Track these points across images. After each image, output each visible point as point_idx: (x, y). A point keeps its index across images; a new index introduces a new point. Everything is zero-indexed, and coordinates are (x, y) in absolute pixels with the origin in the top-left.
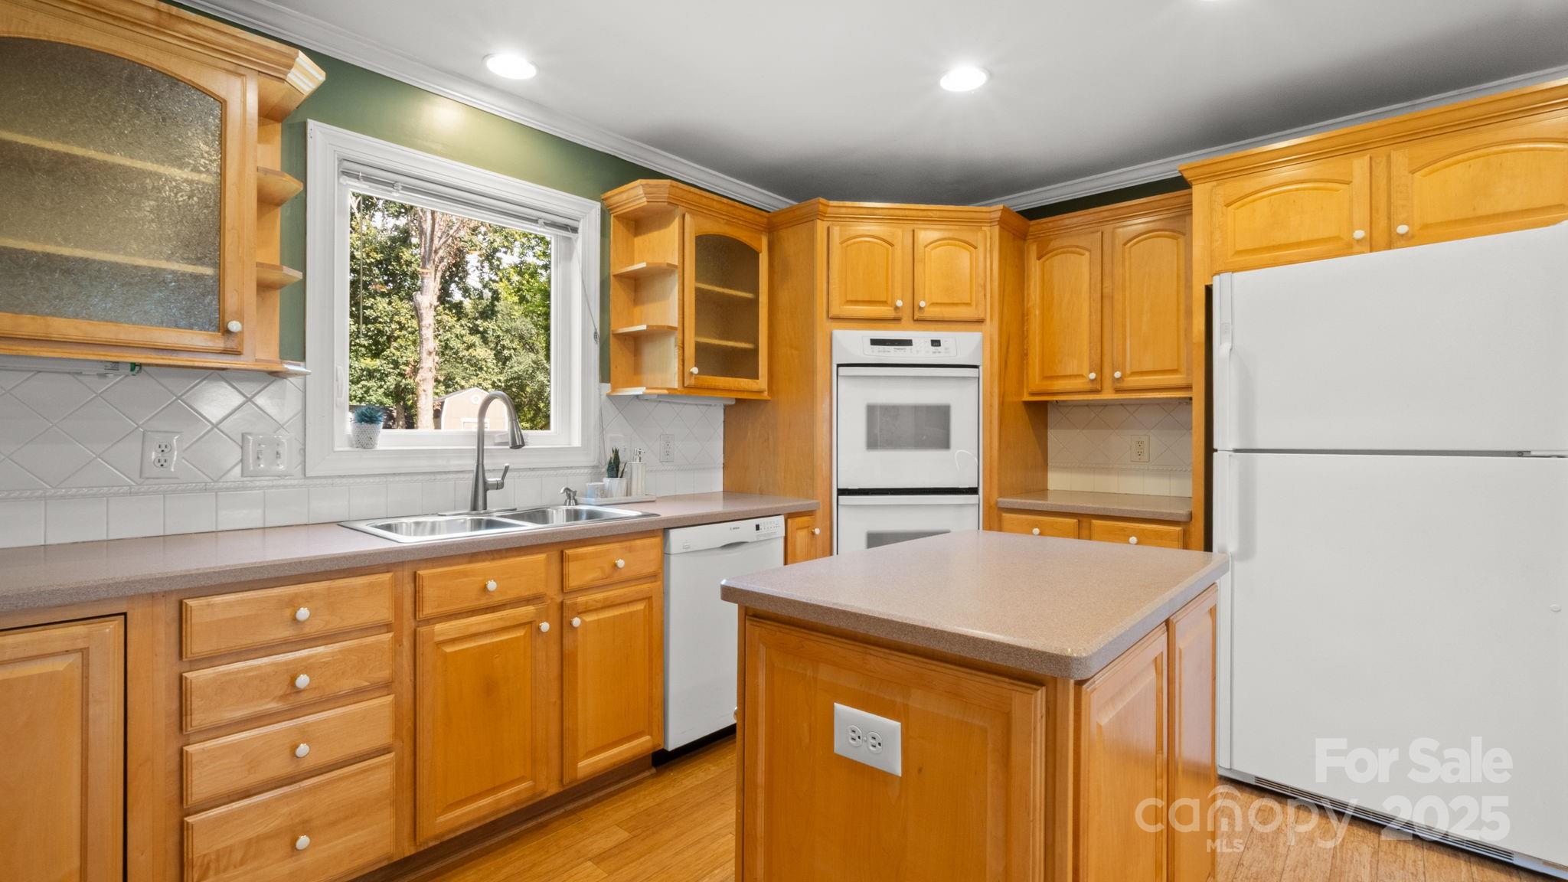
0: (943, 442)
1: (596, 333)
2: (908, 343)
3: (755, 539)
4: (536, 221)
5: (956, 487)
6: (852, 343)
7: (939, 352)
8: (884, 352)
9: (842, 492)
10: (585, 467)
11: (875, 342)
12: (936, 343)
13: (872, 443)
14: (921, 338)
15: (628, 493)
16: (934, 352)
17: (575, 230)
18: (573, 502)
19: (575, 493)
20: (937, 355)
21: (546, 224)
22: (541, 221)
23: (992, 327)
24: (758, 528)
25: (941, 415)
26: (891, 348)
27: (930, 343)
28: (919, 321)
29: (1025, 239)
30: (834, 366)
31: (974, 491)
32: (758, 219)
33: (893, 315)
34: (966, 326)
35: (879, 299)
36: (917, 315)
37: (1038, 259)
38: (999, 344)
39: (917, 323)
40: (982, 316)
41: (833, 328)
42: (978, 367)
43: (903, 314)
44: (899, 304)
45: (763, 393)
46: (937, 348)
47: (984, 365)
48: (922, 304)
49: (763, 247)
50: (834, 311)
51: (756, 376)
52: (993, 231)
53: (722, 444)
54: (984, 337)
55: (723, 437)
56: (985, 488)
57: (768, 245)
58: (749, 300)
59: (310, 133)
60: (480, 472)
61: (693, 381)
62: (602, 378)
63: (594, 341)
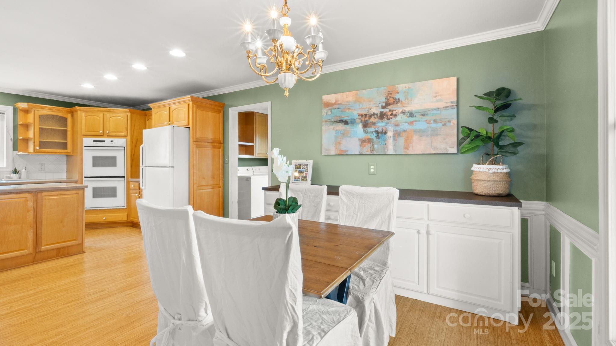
0: (114, 165)
1: (11, 139)
2: (104, 141)
5: (119, 176)
6: (88, 141)
8: (97, 143)
9: (85, 177)
11: (94, 141)
12: (112, 141)
13: (94, 166)
14: (108, 140)
15: (20, 178)
17: (4, 114)
23: (129, 138)
25: (114, 158)
27: (110, 141)
28: (108, 136)
29: (146, 115)
30: (83, 147)
31: (124, 177)
32: (67, 110)
33: (100, 134)
34: (122, 137)
35: (95, 131)
36: (107, 134)
37: (148, 120)
38: (132, 142)
39: (106, 136)
40: (126, 135)
41: (83, 138)
42: (124, 147)
43: (102, 134)
44: (101, 132)
45: (70, 153)
46: (112, 143)
47: (127, 147)
48: (107, 132)
49: (69, 117)
50: (83, 133)
51: (67, 149)
52: (129, 114)
53: (66, 166)
54: (126, 140)
55: (66, 164)
56: (127, 176)
57: (71, 116)
58: (64, 130)
61: (38, 151)
62: (14, 150)
63: (11, 141)
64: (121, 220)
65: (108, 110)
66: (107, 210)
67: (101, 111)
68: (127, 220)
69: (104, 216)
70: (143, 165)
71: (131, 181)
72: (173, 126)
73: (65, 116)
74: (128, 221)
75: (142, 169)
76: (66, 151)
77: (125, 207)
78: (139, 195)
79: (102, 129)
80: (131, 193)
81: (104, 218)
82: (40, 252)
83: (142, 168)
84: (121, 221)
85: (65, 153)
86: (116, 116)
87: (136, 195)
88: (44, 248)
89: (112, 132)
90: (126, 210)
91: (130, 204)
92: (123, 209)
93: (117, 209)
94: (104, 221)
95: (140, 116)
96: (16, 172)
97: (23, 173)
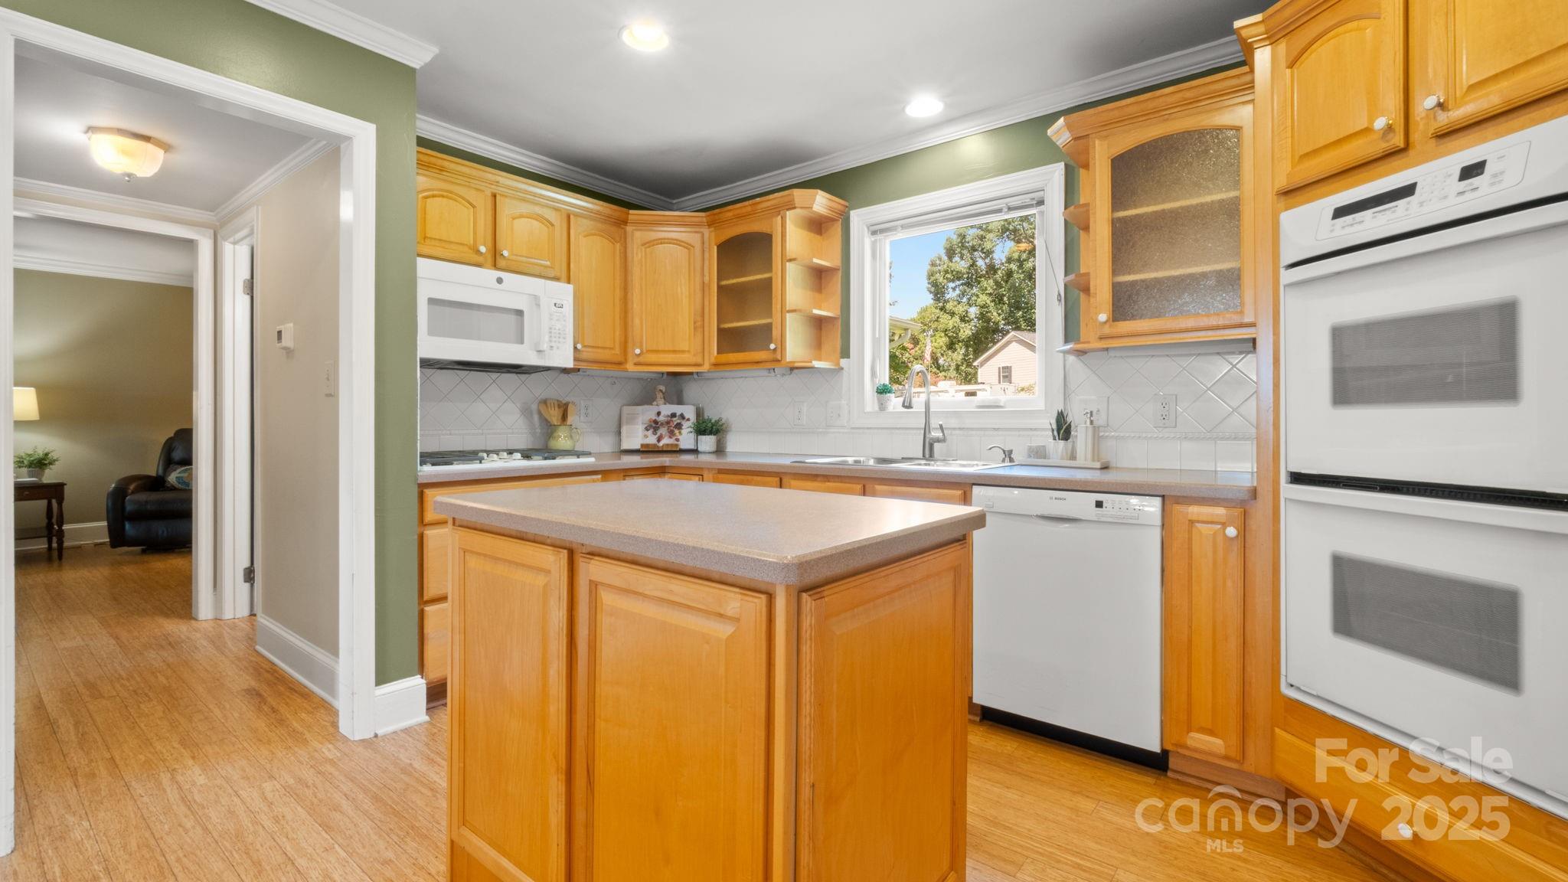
0: (1501, 383)
1: (1059, 295)
2: (1408, 191)
3: (1095, 519)
6: (1304, 226)
7: (1477, 190)
8: (1356, 223)
9: (1298, 478)
10: (1042, 429)
11: (1340, 212)
12: (1471, 171)
13: (1343, 394)
14: (1436, 172)
15: (1073, 458)
16: (1466, 193)
17: (1044, 201)
18: (1007, 459)
19: (1011, 452)
22: (1006, 208)
24: (1099, 504)
25: (1499, 319)
26: (1368, 214)
27: (1458, 175)
28: (1441, 136)
30: (1283, 271)
32: (1235, 82)
33: (1381, 148)
35: (1349, 132)
36: (1436, 126)
39: (1429, 145)
41: (1284, 210)
43: (1399, 140)
44: (1386, 124)
46: (1475, 181)
48: (1436, 103)
50: (1282, 182)
51: (1237, 305)
58: (1225, 202)
59: (851, 219)
60: (927, 429)
61: (1107, 330)
62: (1067, 340)
63: (1057, 303)
79: (1394, 97)
85: (1225, 329)
89: (1463, 91)
96: (1063, 429)
97: (1081, 436)
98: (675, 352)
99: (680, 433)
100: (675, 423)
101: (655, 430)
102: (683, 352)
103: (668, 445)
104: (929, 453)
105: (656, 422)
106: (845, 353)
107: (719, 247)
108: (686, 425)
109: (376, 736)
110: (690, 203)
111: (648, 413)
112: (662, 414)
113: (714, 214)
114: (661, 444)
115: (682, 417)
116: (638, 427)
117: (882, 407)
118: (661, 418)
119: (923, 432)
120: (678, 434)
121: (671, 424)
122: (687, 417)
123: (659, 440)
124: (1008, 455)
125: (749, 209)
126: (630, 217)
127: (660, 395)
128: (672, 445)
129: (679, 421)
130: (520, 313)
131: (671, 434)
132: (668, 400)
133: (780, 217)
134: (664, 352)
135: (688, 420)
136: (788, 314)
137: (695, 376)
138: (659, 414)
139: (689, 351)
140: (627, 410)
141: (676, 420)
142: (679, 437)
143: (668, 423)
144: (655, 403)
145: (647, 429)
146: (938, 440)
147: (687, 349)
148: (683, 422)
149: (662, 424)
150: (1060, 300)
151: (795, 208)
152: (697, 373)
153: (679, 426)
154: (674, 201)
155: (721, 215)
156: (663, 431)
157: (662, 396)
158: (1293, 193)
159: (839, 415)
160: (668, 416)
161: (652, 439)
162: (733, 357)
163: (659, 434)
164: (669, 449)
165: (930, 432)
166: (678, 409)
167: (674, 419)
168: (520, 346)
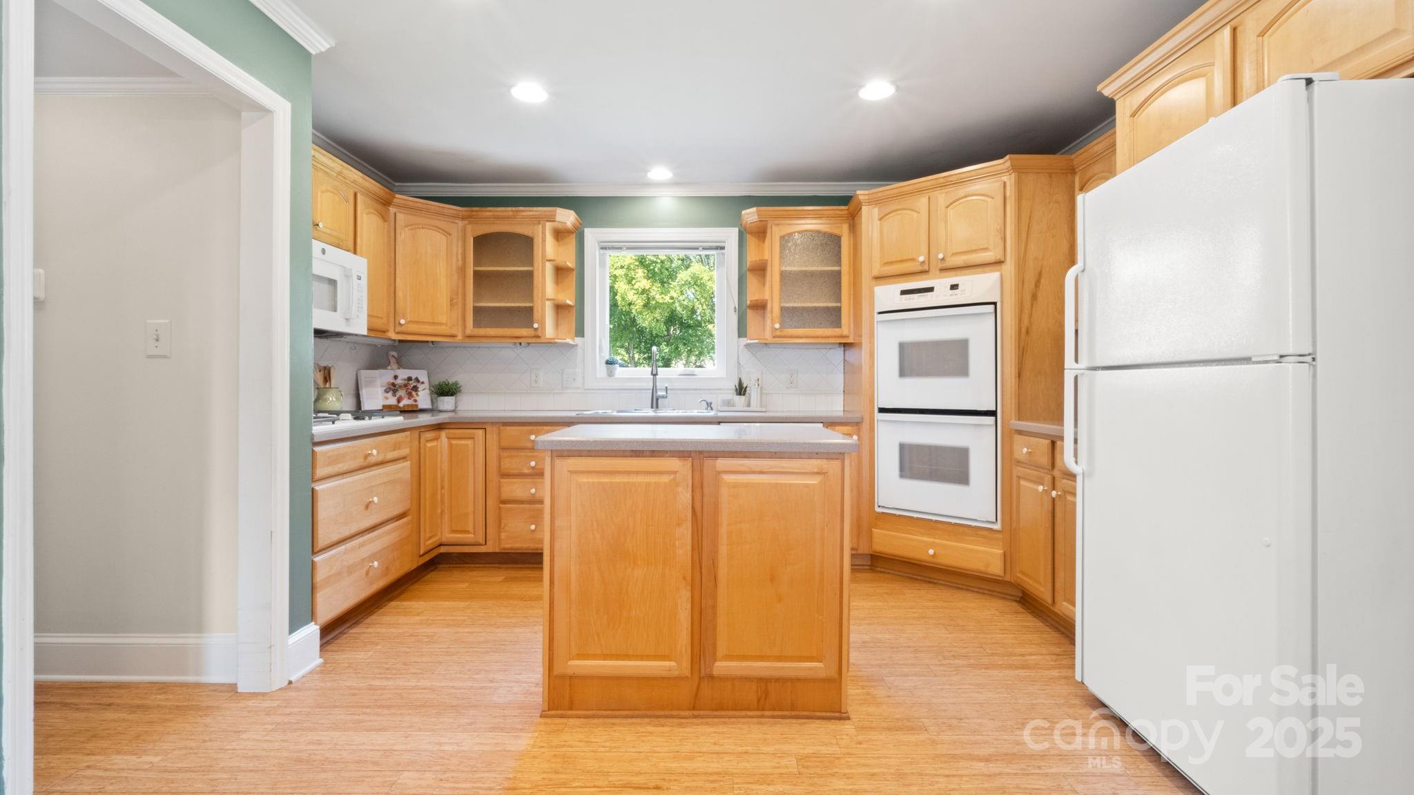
0: (962, 370)
1: (735, 308)
2: (931, 289)
4: (698, 249)
5: (975, 409)
6: (888, 295)
7: (956, 295)
8: (909, 299)
9: (882, 410)
10: (728, 389)
11: (904, 292)
12: (954, 287)
13: (904, 373)
14: (941, 284)
15: (749, 405)
16: (952, 295)
17: (723, 248)
18: (709, 408)
19: (711, 403)
20: (954, 297)
21: (703, 249)
22: (701, 248)
23: (1009, 267)
25: (962, 346)
26: (917, 296)
27: (949, 287)
28: (942, 270)
29: (1073, 171)
30: (876, 314)
31: (993, 413)
32: (839, 212)
33: (920, 268)
34: (987, 269)
35: (907, 258)
36: (941, 265)
37: (1081, 189)
38: (1021, 281)
39: (938, 272)
40: (999, 256)
41: (876, 286)
42: (995, 304)
43: (926, 267)
44: (921, 259)
45: (847, 337)
46: (955, 291)
47: (1002, 302)
48: (941, 256)
49: (844, 231)
50: (876, 273)
51: (838, 325)
52: (1010, 179)
53: (841, 376)
54: (1001, 275)
55: (843, 371)
56: (1003, 412)
57: (850, 230)
58: (833, 272)
59: (585, 234)
60: (654, 390)
61: (778, 333)
62: (740, 335)
63: (734, 313)
64: (982, 569)
65: (942, 180)
66: (939, 526)
67: (921, 191)
68: (1002, 574)
69: (932, 545)
70: (1076, 361)
71: (1020, 432)
72: (1309, 82)
73: (836, 231)
74: (1008, 578)
75: (1076, 378)
76: (837, 331)
77: (997, 527)
78: (1054, 493)
79: (924, 249)
80: (1019, 477)
81: (931, 552)
82: (711, 677)
83: (1073, 373)
84: (981, 572)
85: (835, 337)
86: (966, 197)
87: (1041, 488)
88: (722, 667)
89: (953, 254)
90: (999, 536)
91: (1014, 516)
92: (991, 530)
93: (970, 526)
94: (931, 560)
95: (1051, 177)
96: (741, 390)
97: (753, 392)
98: (434, 323)
99: (417, 394)
100: (412, 386)
101: (395, 392)
102: (441, 324)
103: (408, 405)
104: (655, 403)
105: (393, 385)
106: (580, 332)
107: (474, 238)
108: (421, 387)
109: (290, 682)
110: (413, 189)
111: (385, 376)
112: (399, 378)
113: (472, 211)
114: (401, 405)
115: (417, 380)
116: (376, 389)
117: (610, 374)
118: (399, 381)
119: (651, 391)
120: (415, 396)
121: (409, 387)
122: (421, 381)
123: (399, 401)
124: (709, 405)
125: (510, 213)
126: (395, 200)
127: (393, 361)
128: (412, 405)
129: (415, 384)
130: (333, 282)
131: (410, 395)
132: (401, 365)
133: (541, 226)
134: (424, 323)
135: (423, 383)
136: (547, 302)
137: (431, 345)
138: (396, 377)
139: (446, 324)
140: (365, 374)
141: (413, 384)
142: (417, 398)
143: (406, 385)
144: (389, 367)
145: (386, 391)
146: (663, 397)
147: (444, 322)
148: (419, 385)
149: (400, 387)
150: (735, 311)
151: (555, 221)
152: (432, 342)
153: (415, 389)
154: (397, 184)
155: (479, 213)
156: (401, 393)
157: (395, 362)
158: (880, 278)
159: (574, 380)
160: (405, 380)
161: (392, 401)
162: (482, 331)
163: (398, 396)
164: (410, 409)
165: (656, 392)
166: (414, 373)
167: (411, 382)
168: (334, 313)
